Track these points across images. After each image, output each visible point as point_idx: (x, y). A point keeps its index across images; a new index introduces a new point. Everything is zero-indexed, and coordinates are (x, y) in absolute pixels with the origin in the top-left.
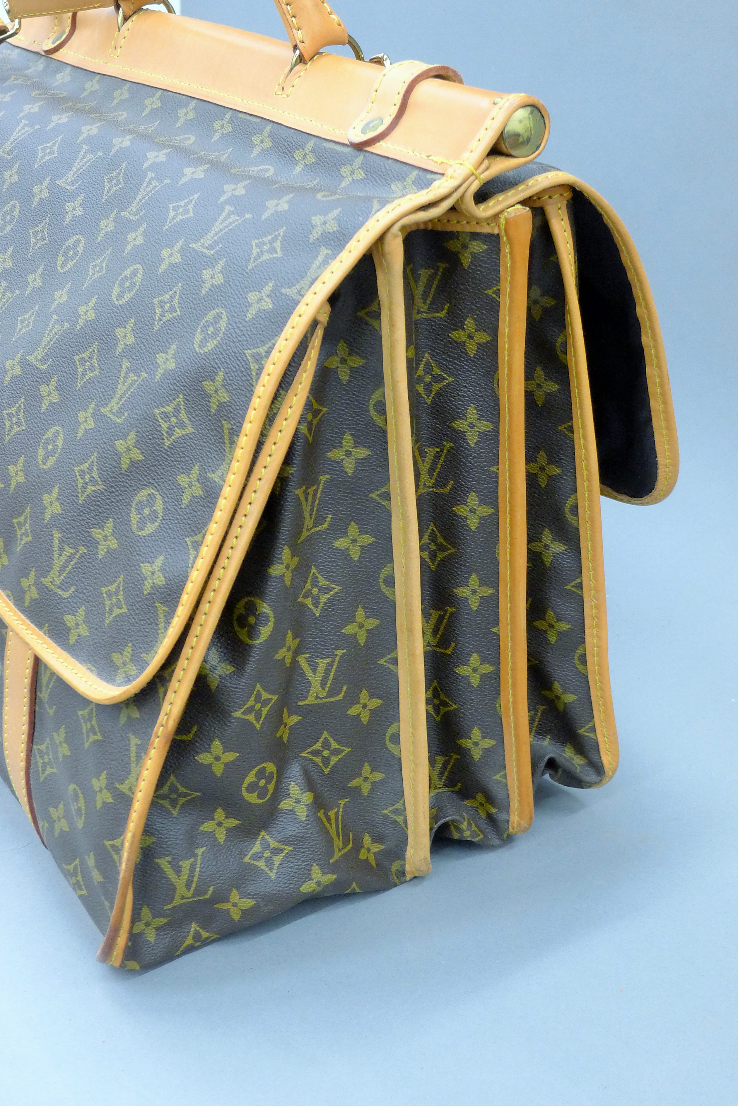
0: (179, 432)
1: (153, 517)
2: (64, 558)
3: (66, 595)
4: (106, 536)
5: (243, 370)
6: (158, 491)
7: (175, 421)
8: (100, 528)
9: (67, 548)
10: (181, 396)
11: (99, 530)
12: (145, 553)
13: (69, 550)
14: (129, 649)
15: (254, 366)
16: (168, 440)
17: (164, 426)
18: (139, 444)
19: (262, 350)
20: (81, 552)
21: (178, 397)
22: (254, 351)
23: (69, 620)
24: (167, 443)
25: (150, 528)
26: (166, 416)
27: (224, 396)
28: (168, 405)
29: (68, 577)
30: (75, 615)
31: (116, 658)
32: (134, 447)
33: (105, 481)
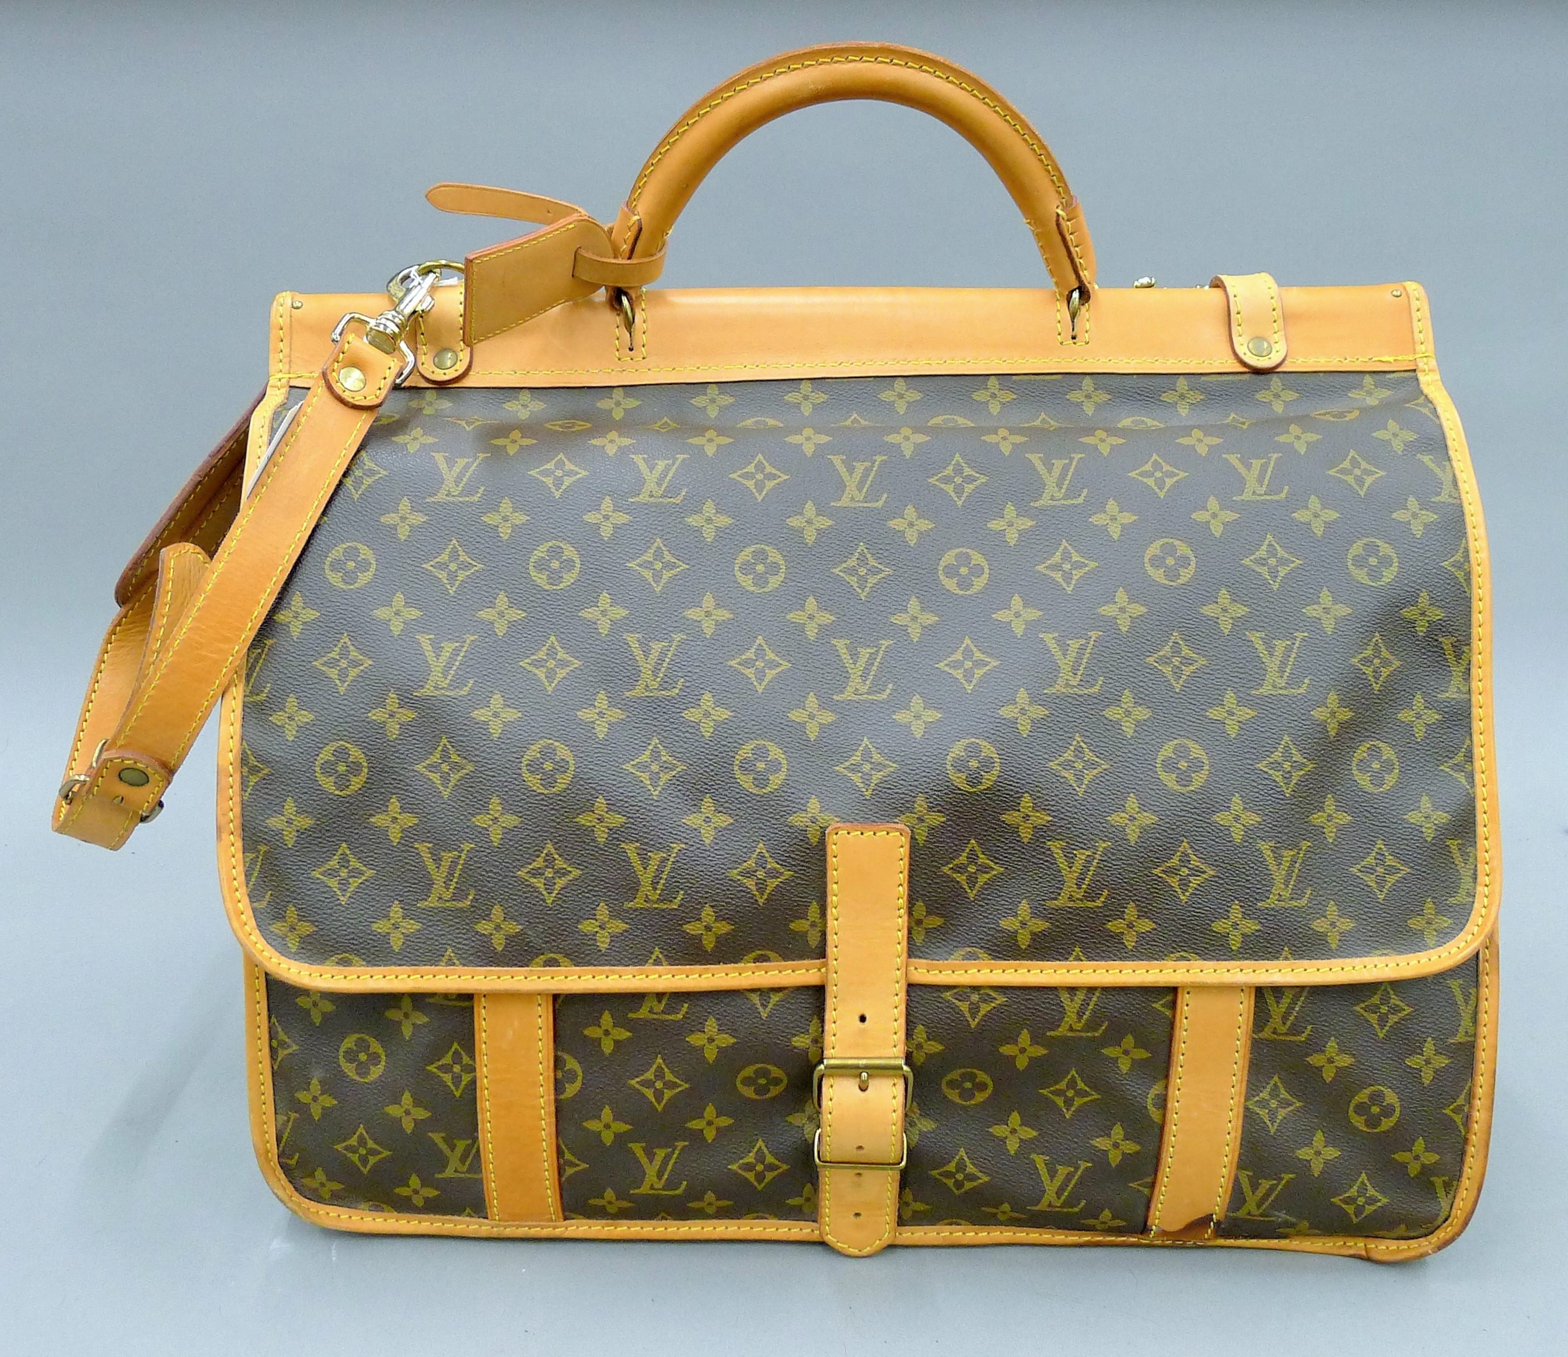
0: (1385, 672)
1: (1387, 766)
2: (1285, 865)
3: (1304, 902)
4: (1330, 815)
5: (1448, 581)
6: (1379, 740)
7: (1379, 661)
8: (1319, 811)
9: (1285, 853)
10: (1377, 634)
11: (1319, 814)
12: (1401, 805)
13: (1288, 854)
14: (1429, 905)
15: (1460, 575)
16: (1377, 683)
17: (1369, 671)
18: (1343, 702)
19: (1458, 557)
20: (1304, 848)
21: (1374, 637)
22: (1452, 560)
23: (1319, 925)
24: (1376, 687)
25: (1390, 780)
26: (1367, 661)
27: (1437, 614)
28: (1366, 649)
29: (1298, 881)
30: (1325, 917)
31: (1415, 923)
32: (1338, 707)
33: (1314, 759)
